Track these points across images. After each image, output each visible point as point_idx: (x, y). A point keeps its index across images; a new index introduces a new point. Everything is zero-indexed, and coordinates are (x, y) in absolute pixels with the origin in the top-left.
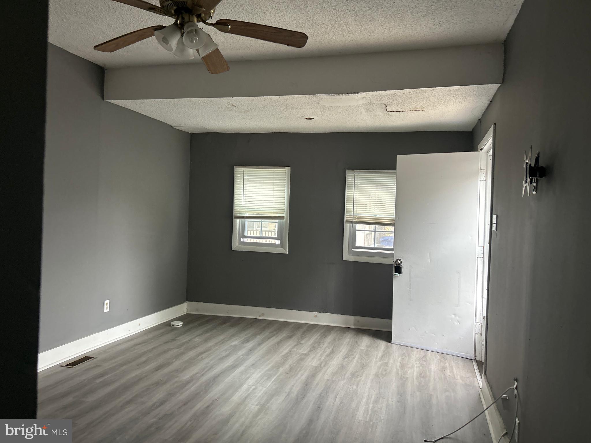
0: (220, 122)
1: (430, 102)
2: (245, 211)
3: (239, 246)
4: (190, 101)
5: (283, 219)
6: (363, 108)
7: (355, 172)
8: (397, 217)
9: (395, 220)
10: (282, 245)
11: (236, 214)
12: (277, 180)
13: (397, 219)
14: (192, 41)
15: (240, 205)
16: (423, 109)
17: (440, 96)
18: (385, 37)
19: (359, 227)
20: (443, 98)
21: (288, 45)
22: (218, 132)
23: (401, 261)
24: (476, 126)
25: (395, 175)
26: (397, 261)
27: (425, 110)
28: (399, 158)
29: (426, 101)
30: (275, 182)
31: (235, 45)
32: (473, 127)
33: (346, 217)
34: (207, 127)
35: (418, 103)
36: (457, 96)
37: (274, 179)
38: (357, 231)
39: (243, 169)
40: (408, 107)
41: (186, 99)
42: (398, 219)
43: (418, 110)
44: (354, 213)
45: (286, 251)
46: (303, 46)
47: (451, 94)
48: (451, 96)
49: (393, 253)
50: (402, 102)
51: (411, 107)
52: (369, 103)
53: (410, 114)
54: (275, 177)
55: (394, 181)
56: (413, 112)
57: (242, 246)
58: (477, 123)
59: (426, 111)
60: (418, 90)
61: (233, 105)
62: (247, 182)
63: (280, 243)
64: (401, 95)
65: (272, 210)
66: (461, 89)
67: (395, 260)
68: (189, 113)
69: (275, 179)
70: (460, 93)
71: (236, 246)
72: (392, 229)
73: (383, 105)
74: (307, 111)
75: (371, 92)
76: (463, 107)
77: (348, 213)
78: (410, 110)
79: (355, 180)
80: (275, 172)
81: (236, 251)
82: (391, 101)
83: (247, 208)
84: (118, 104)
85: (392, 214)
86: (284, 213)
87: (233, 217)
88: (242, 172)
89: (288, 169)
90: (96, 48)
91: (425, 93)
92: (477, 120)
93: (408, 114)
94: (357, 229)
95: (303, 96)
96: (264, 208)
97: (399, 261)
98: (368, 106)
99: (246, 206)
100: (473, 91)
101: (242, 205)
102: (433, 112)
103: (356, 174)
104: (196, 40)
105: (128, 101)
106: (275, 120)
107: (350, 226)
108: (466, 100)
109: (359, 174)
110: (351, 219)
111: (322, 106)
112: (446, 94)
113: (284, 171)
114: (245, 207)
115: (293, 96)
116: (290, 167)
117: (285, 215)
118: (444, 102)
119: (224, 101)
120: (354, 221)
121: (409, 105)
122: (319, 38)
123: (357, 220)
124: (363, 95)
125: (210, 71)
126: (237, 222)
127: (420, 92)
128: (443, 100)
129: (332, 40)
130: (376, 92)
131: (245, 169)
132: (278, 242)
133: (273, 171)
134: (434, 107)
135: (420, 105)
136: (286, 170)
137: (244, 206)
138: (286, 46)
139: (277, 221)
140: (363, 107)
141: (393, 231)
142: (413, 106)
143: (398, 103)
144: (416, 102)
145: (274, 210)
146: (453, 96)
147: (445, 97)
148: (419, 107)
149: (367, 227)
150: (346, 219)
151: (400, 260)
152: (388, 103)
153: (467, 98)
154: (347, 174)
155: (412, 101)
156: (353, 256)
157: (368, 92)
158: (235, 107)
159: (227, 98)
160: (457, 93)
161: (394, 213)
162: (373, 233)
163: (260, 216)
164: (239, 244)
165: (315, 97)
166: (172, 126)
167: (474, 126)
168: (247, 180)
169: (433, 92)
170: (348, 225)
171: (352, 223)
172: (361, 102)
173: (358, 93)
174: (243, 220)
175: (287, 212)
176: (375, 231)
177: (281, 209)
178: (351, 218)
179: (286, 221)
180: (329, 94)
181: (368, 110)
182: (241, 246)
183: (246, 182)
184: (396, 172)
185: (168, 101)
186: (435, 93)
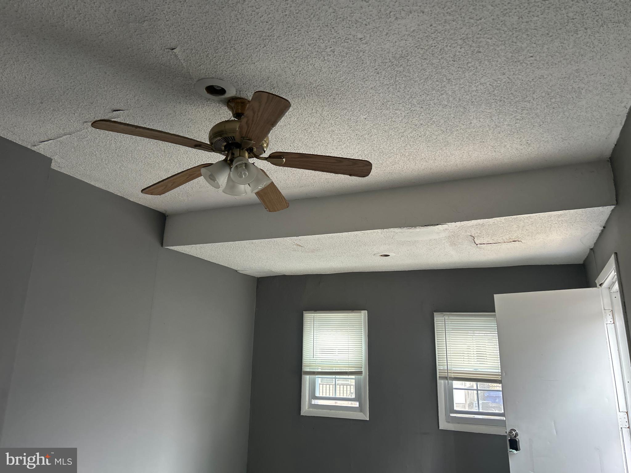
0: (287, 263)
1: (527, 232)
2: (315, 365)
3: (309, 409)
4: (253, 243)
5: (361, 375)
6: (446, 242)
7: (444, 315)
8: (504, 372)
9: (501, 375)
10: (361, 409)
11: (305, 369)
12: (352, 326)
13: (504, 374)
14: (241, 176)
15: (310, 358)
16: (519, 240)
17: (539, 224)
18: (465, 163)
19: (456, 384)
20: (543, 225)
21: (350, 175)
22: (286, 274)
23: (517, 433)
24: (587, 257)
25: (494, 318)
26: (511, 432)
27: (522, 240)
28: (497, 297)
29: (522, 230)
30: (350, 329)
31: (297, 182)
32: (584, 259)
33: (439, 372)
34: (273, 270)
35: (513, 232)
36: (560, 223)
37: (348, 325)
38: (454, 390)
39: (313, 314)
40: (501, 238)
41: (247, 241)
42: (506, 374)
43: (513, 241)
44: (448, 366)
45: (366, 415)
46: (368, 175)
47: (552, 221)
48: (552, 223)
49: (505, 419)
50: (492, 233)
51: (504, 238)
52: (452, 235)
53: (504, 246)
54: (350, 323)
55: (494, 325)
56: (507, 243)
57: (313, 410)
58: (589, 254)
59: (523, 242)
60: (511, 217)
61: (298, 245)
62: (318, 329)
63: (358, 406)
64: (491, 225)
65: (348, 364)
66: (564, 214)
67: (508, 431)
68: (252, 256)
69: (350, 325)
70: (563, 219)
71: (305, 410)
72: (498, 387)
73: (470, 237)
74: (381, 247)
75: (454, 223)
76: (569, 235)
77: (440, 367)
78: (503, 241)
79: (446, 325)
80: (349, 317)
81: (306, 416)
82: (479, 232)
83: (318, 361)
84: (177, 250)
85: (497, 367)
86: (362, 368)
87: (302, 373)
88: (312, 318)
89: (365, 313)
90: (144, 191)
91: (521, 221)
92: (589, 250)
93: (501, 246)
94: (454, 387)
95: (374, 231)
96: (338, 361)
97: (514, 433)
98: (453, 240)
99: (317, 358)
100: (580, 215)
101: (312, 358)
102: (532, 243)
103: (446, 318)
104: (245, 174)
105: (187, 246)
106: (347, 259)
107: (445, 384)
108: (571, 226)
109: (450, 318)
110: (446, 375)
111: (398, 241)
112: (546, 221)
113: (360, 315)
114: (315, 360)
115: (363, 231)
116: (366, 311)
117: (363, 370)
118: (544, 230)
119: (288, 240)
120: (450, 377)
121: (501, 236)
122: (388, 168)
123: (453, 375)
124: (445, 226)
125: (267, 209)
126: (306, 379)
127: (514, 220)
128: (543, 228)
129: (403, 169)
130: (459, 222)
131: (315, 314)
132: (356, 404)
133: (348, 315)
134: (533, 237)
135: (515, 235)
136: (362, 314)
137: (314, 358)
138: (349, 176)
139: (353, 377)
140: (446, 240)
141: (501, 389)
142: (507, 237)
143: (488, 234)
144: (510, 231)
145: (350, 364)
146: (555, 222)
147: (545, 224)
148: (514, 238)
149: (468, 384)
150: (439, 375)
151: (515, 431)
152: (476, 235)
153: (573, 225)
154: (435, 319)
155: (505, 231)
156: (453, 423)
157: (450, 223)
158: (300, 247)
159: (291, 238)
160: (559, 219)
161: (500, 366)
162: (475, 392)
163: (334, 371)
164: (309, 408)
165: (388, 232)
166: (237, 271)
167: (586, 257)
168: (318, 327)
169: (530, 219)
170: (442, 381)
171: (447, 380)
172: (443, 235)
173: (438, 225)
174: (314, 376)
175: (365, 366)
176: (477, 390)
177: (357, 361)
178: (445, 372)
179: (365, 377)
180: (404, 227)
181: (453, 244)
182: (311, 410)
183: (316, 329)
184: (495, 315)
185: (229, 244)
186: (532, 220)
